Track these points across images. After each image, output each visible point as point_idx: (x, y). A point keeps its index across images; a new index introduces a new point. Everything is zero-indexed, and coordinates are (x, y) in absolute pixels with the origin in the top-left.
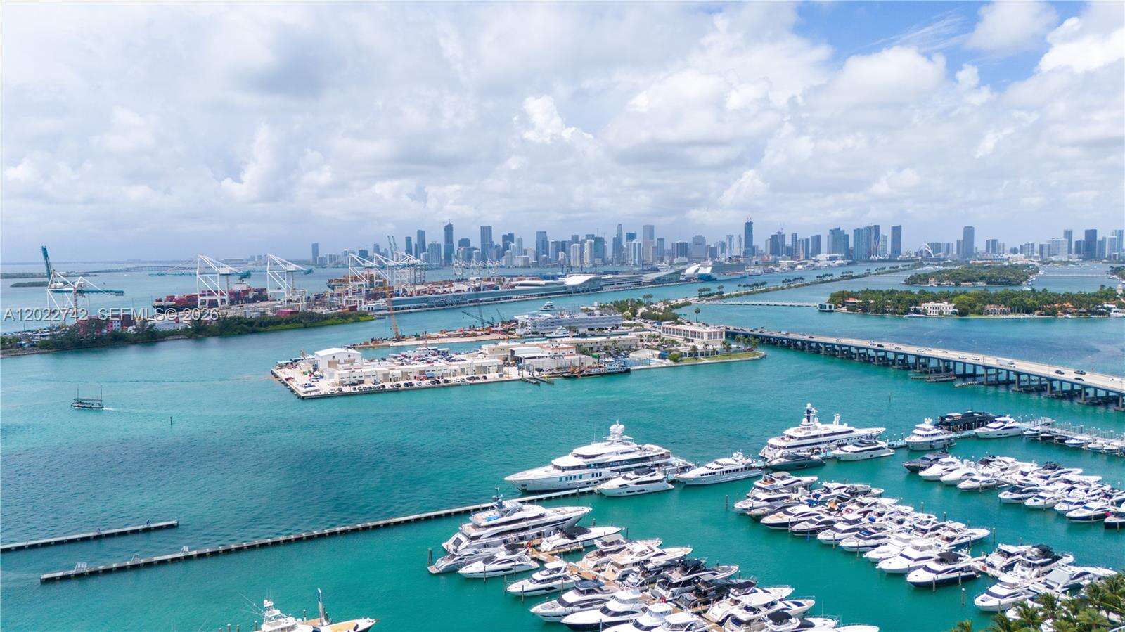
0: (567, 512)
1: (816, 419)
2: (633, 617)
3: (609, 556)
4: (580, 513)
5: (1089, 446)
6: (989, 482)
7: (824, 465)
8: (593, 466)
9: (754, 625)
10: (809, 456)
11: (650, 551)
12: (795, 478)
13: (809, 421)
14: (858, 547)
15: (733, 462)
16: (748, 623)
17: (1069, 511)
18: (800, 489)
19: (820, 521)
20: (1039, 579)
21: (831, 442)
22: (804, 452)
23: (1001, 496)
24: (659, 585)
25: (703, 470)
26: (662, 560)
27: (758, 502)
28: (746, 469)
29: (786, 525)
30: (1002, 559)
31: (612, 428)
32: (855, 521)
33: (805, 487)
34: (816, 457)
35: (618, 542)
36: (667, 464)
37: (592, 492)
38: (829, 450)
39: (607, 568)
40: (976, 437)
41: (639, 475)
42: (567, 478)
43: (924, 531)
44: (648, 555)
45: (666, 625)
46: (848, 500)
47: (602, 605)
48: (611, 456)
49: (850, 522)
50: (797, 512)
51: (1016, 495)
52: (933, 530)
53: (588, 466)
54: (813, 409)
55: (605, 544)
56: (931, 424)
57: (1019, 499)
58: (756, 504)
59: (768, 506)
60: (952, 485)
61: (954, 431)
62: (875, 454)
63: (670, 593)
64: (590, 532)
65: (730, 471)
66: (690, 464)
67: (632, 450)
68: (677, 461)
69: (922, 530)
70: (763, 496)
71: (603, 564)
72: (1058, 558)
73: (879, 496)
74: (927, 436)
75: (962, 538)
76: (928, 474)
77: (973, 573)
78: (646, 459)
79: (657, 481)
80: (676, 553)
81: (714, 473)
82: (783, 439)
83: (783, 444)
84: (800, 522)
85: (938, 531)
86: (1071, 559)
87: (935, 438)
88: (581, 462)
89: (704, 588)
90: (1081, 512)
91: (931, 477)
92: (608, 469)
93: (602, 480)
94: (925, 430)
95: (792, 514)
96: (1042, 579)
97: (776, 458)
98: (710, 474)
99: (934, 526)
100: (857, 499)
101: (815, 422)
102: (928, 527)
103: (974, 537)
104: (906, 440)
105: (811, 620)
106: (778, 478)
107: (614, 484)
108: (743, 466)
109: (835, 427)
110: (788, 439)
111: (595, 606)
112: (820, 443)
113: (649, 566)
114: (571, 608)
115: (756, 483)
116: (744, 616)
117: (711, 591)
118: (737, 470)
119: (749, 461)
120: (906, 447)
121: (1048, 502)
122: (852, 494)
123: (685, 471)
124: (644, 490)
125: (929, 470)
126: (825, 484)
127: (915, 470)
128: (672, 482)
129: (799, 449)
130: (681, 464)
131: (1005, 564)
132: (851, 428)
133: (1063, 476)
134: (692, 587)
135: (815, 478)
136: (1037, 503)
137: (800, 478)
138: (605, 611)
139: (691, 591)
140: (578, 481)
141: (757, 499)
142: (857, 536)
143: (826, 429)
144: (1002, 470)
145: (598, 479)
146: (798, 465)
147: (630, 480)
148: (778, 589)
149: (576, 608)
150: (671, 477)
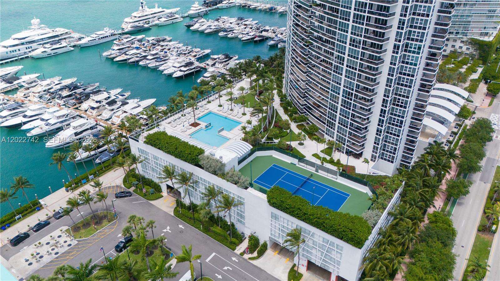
0: (8, 70)
1: (146, 7)
2: (40, 116)
3: (31, 89)
4: (16, 70)
5: (258, 8)
6: (216, 28)
7: (150, 29)
8: (25, 43)
9: (100, 108)
10: (143, 25)
11: (52, 83)
12: (133, 37)
13: (142, 8)
14: (156, 66)
15: (105, 33)
16: (98, 108)
17: (243, 37)
18: (135, 42)
19: (141, 56)
20: (224, 68)
21: (155, 17)
22: (141, 24)
23: (220, 34)
24: (57, 99)
25: (90, 39)
26: (59, 87)
27: (114, 51)
28: (112, 35)
29: (125, 60)
30: (212, 61)
31: (32, 21)
32: (156, 54)
33: (138, 41)
34: (146, 26)
35: (35, 81)
36: (70, 37)
37: (27, 57)
38: (153, 21)
39: (31, 95)
40: (218, 8)
41: (52, 45)
42: (10, 51)
43: (185, 54)
44: (51, 86)
45: (55, 117)
46: (156, 45)
47: (24, 114)
48: (35, 37)
49: (153, 55)
50: (130, 54)
51: (225, 33)
52: (188, 53)
53: (23, 44)
54: (144, 2)
55: (28, 84)
56: (198, 4)
57: (226, 35)
58: (113, 52)
59: (119, 53)
60: (202, 32)
61: (209, 6)
62: (174, 21)
63: (62, 101)
64: (21, 78)
65: (104, 37)
66: (83, 36)
67: (47, 32)
68: (76, 35)
69: (184, 54)
70: (116, 48)
71: (28, 93)
72: (232, 58)
73: (170, 41)
74: (196, 10)
75: (199, 55)
76: (194, 28)
77: (199, 69)
78: (57, 36)
79: (63, 47)
80: (68, 82)
81: (95, 39)
82: (131, 18)
83: (131, 21)
84: (132, 58)
85: (190, 54)
86: (237, 57)
87: (200, 11)
88: (17, 42)
89: (78, 96)
90: (246, 37)
91: (195, 29)
92: (35, 44)
93: (33, 50)
94: (195, 7)
95: (128, 55)
96: (225, 67)
97: (128, 28)
98: (93, 40)
99: (189, 51)
100: (160, 44)
101: (146, 8)
102: (187, 52)
103: (204, 54)
104: (188, 13)
105: (127, 101)
106: (125, 38)
107: (39, 52)
108: (110, 34)
109: (156, 10)
110: (134, 18)
111: (20, 115)
112: (149, 18)
113: (51, 91)
114: (5, 118)
115: (115, 42)
116: (95, 105)
117: (83, 97)
118: (107, 36)
119: (113, 31)
120: (188, 16)
121: (236, 34)
122: (159, 41)
123: (81, 40)
124: (57, 53)
125: (194, 26)
126: (147, 38)
127: (189, 27)
128: (74, 46)
129: (139, 22)
130: (78, 36)
131: (212, 63)
132: (164, 10)
133: (244, 23)
134: (74, 97)
135: (144, 36)
136: (232, 36)
137: (136, 37)
138: (25, 116)
139: (73, 99)
140: (18, 52)
141: (114, 50)
142: (156, 61)
143: (152, 11)
144: (223, 22)
145: (30, 50)
146: (138, 31)
147: (48, 48)
148: (115, 91)
149: (7, 118)
150: (72, 44)
